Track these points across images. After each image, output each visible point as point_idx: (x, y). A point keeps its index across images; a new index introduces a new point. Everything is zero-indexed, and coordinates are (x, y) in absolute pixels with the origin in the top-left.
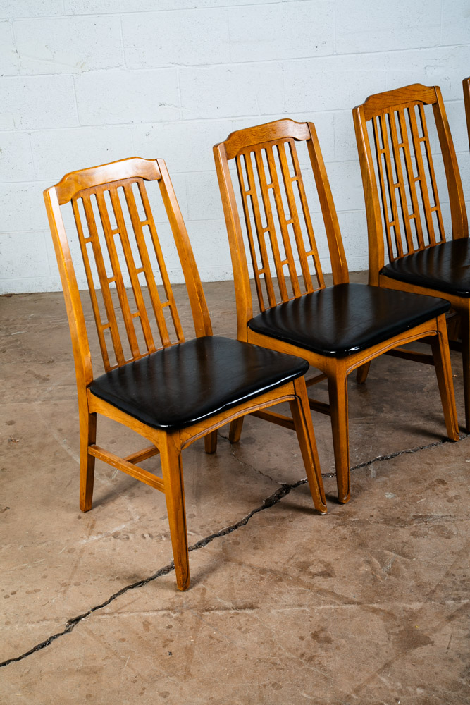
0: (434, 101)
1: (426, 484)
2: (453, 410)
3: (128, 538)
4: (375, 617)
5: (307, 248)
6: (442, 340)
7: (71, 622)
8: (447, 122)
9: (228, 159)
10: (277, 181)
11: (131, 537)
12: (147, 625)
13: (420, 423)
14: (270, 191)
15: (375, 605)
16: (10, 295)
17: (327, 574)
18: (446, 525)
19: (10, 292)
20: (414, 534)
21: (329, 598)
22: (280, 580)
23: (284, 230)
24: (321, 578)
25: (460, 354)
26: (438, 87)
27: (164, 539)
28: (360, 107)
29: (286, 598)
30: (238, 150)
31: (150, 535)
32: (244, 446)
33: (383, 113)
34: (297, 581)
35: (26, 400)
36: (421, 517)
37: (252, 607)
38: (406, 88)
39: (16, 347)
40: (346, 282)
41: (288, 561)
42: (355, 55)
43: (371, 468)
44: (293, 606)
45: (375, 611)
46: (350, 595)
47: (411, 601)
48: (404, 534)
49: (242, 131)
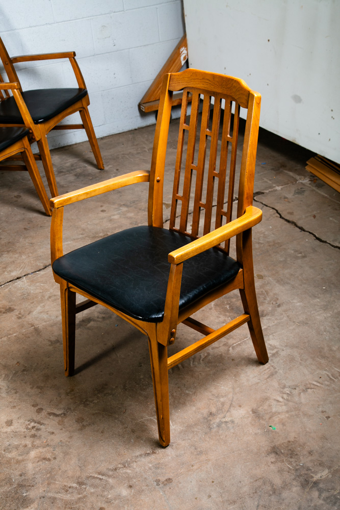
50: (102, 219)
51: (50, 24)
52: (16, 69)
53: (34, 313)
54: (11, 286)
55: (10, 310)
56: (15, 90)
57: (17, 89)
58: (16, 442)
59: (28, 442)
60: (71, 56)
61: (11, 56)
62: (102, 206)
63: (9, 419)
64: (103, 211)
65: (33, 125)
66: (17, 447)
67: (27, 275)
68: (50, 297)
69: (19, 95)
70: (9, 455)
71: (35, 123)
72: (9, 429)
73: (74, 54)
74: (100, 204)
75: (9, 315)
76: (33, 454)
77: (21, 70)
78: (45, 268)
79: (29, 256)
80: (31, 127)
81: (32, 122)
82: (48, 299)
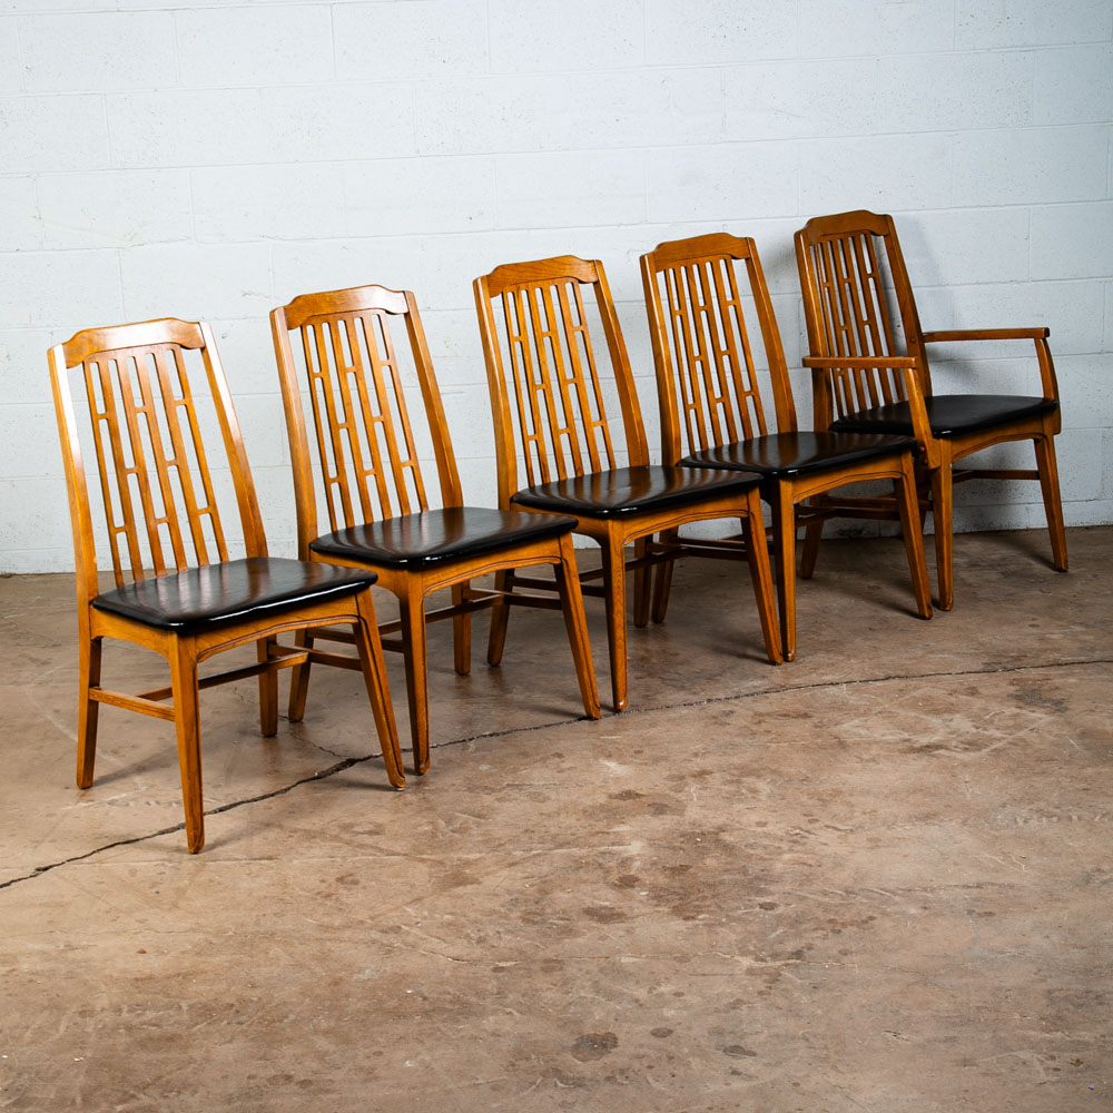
0: (594, 279)
1: (538, 758)
2: (589, 673)
3: (128, 805)
4: (421, 865)
5: (403, 456)
6: (569, 571)
7: (38, 870)
8: (613, 308)
9: (289, 328)
10: (360, 363)
11: (132, 804)
12: (133, 873)
13: (559, 704)
14: (351, 376)
15: (424, 856)
16: (10, 576)
17: (377, 831)
18: (545, 791)
19: (8, 571)
20: (498, 800)
21: (370, 851)
22: (314, 837)
23: (370, 428)
24: (366, 836)
25: (603, 600)
26: (599, 262)
27: (174, 805)
28: (482, 278)
29: (316, 851)
30: (304, 318)
31: (157, 802)
32: (307, 725)
33: (519, 289)
34: (336, 838)
35: (14, 683)
36: (518, 785)
37: (270, 858)
38: (552, 260)
39: (10, 630)
40: (459, 505)
41: (329, 823)
42: (526, 231)
43: (472, 745)
44: (323, 857)
45: (422, 860)
46: (398, 849)
47: (470, 852)
48: (488, 799)
49: (311, 295)
50: (1028, 635)
51: (1018, 282)
52: (929, 360)
53: (845, 725)
54: (817, 691)
55: (806, 716)
56: (910, 370)
57: (913, 369)
58: (766, 842)
59: (785, 846)
60: (1040, 336)
61: (924, 330)
62: (1034, 619)
63: (763, 820)
64: (1032, 626)
65: (931, 438)
66: (765, 847)
67: (850, 682)
68: (880, 713)
69: (915, 379)
70: (752, 852)
71: (934, 437)
72: (759, 829)
73: (1047, 332)
74: (1032, 616)
75: (801, 721)
76: (787, 856)
77: (941, 361)
78: (887, 679)
79: (863, 662)
80: (925, 440)
81: (929, 431)
82: (876, 714)
